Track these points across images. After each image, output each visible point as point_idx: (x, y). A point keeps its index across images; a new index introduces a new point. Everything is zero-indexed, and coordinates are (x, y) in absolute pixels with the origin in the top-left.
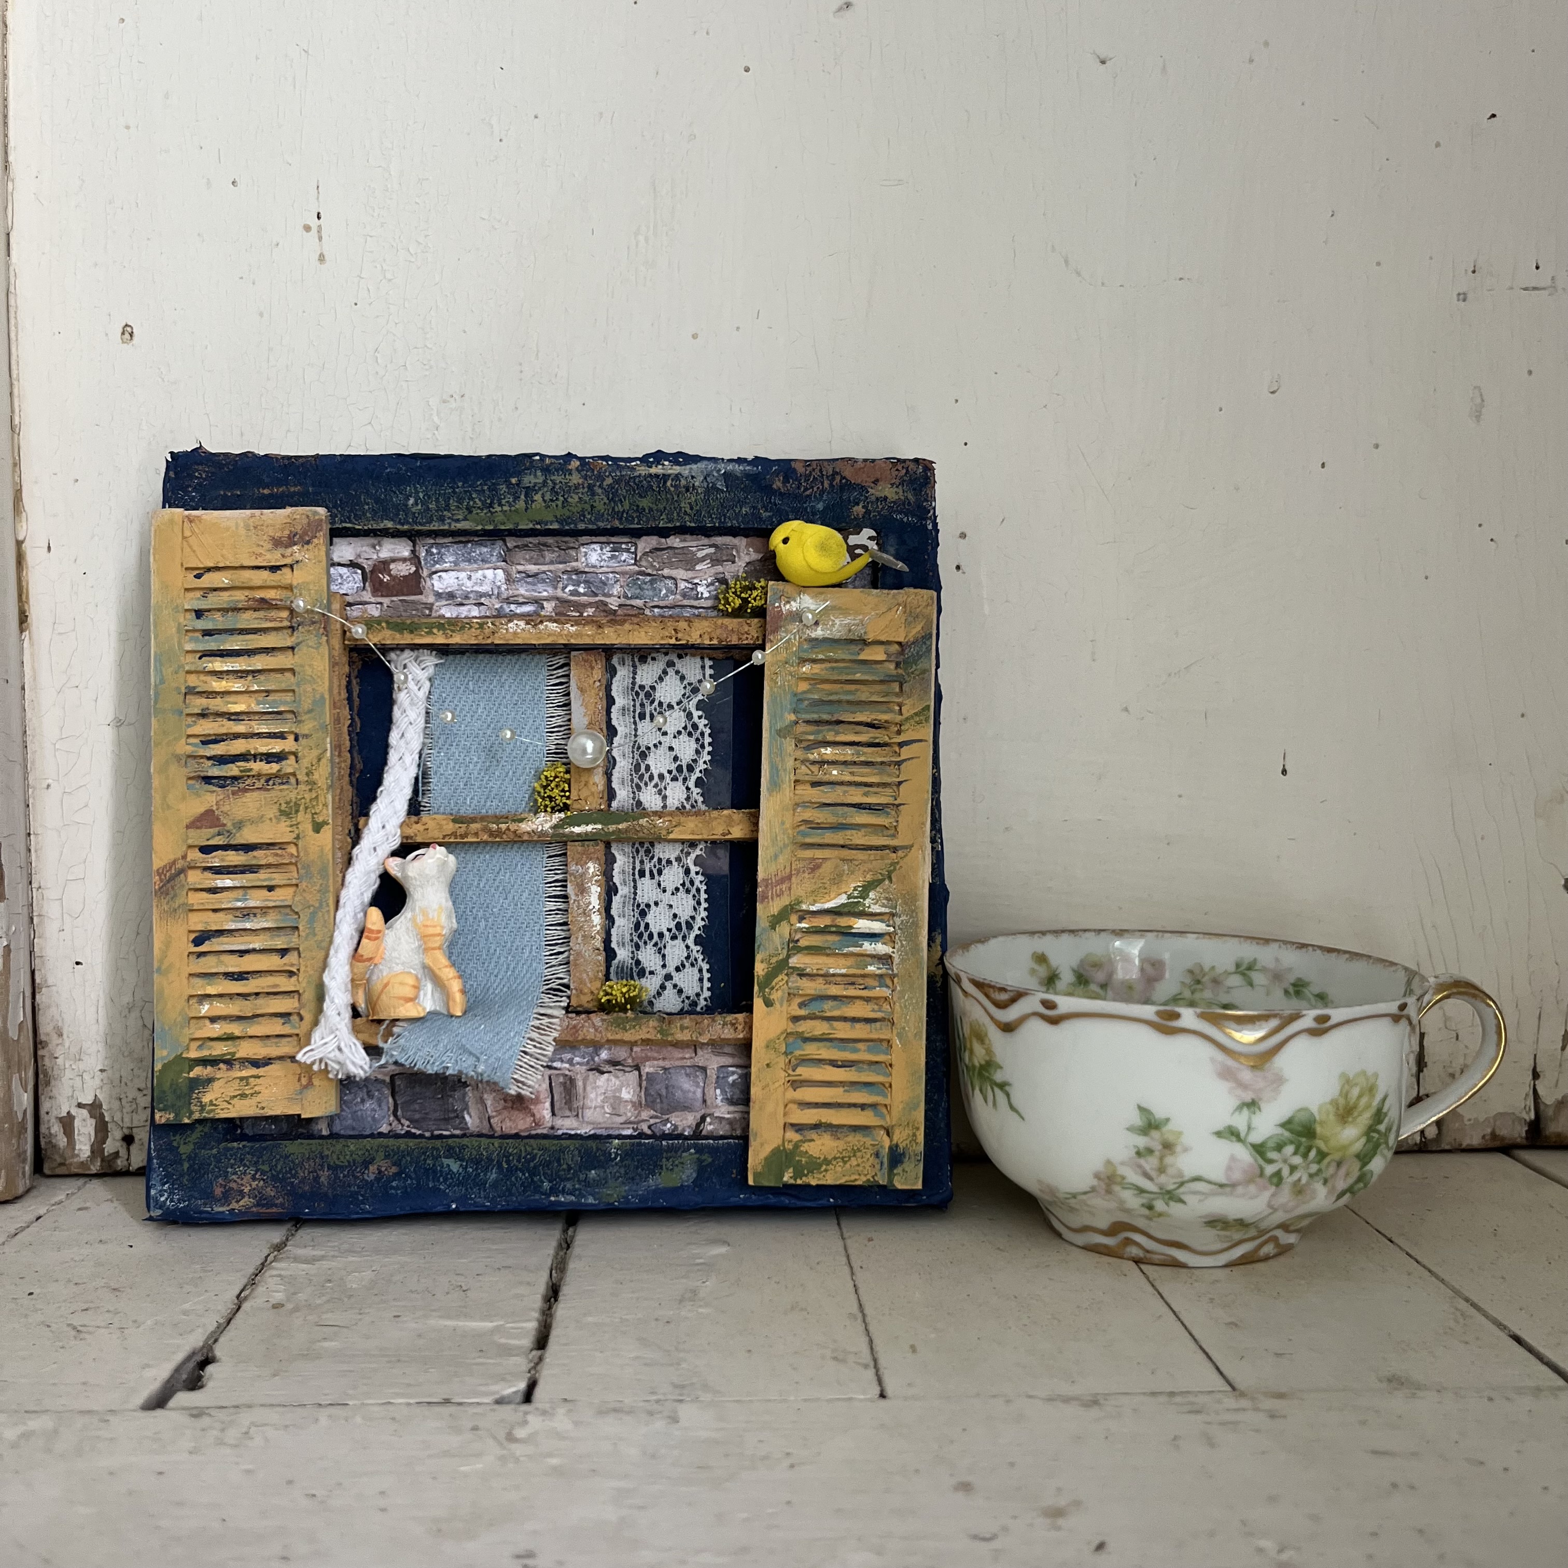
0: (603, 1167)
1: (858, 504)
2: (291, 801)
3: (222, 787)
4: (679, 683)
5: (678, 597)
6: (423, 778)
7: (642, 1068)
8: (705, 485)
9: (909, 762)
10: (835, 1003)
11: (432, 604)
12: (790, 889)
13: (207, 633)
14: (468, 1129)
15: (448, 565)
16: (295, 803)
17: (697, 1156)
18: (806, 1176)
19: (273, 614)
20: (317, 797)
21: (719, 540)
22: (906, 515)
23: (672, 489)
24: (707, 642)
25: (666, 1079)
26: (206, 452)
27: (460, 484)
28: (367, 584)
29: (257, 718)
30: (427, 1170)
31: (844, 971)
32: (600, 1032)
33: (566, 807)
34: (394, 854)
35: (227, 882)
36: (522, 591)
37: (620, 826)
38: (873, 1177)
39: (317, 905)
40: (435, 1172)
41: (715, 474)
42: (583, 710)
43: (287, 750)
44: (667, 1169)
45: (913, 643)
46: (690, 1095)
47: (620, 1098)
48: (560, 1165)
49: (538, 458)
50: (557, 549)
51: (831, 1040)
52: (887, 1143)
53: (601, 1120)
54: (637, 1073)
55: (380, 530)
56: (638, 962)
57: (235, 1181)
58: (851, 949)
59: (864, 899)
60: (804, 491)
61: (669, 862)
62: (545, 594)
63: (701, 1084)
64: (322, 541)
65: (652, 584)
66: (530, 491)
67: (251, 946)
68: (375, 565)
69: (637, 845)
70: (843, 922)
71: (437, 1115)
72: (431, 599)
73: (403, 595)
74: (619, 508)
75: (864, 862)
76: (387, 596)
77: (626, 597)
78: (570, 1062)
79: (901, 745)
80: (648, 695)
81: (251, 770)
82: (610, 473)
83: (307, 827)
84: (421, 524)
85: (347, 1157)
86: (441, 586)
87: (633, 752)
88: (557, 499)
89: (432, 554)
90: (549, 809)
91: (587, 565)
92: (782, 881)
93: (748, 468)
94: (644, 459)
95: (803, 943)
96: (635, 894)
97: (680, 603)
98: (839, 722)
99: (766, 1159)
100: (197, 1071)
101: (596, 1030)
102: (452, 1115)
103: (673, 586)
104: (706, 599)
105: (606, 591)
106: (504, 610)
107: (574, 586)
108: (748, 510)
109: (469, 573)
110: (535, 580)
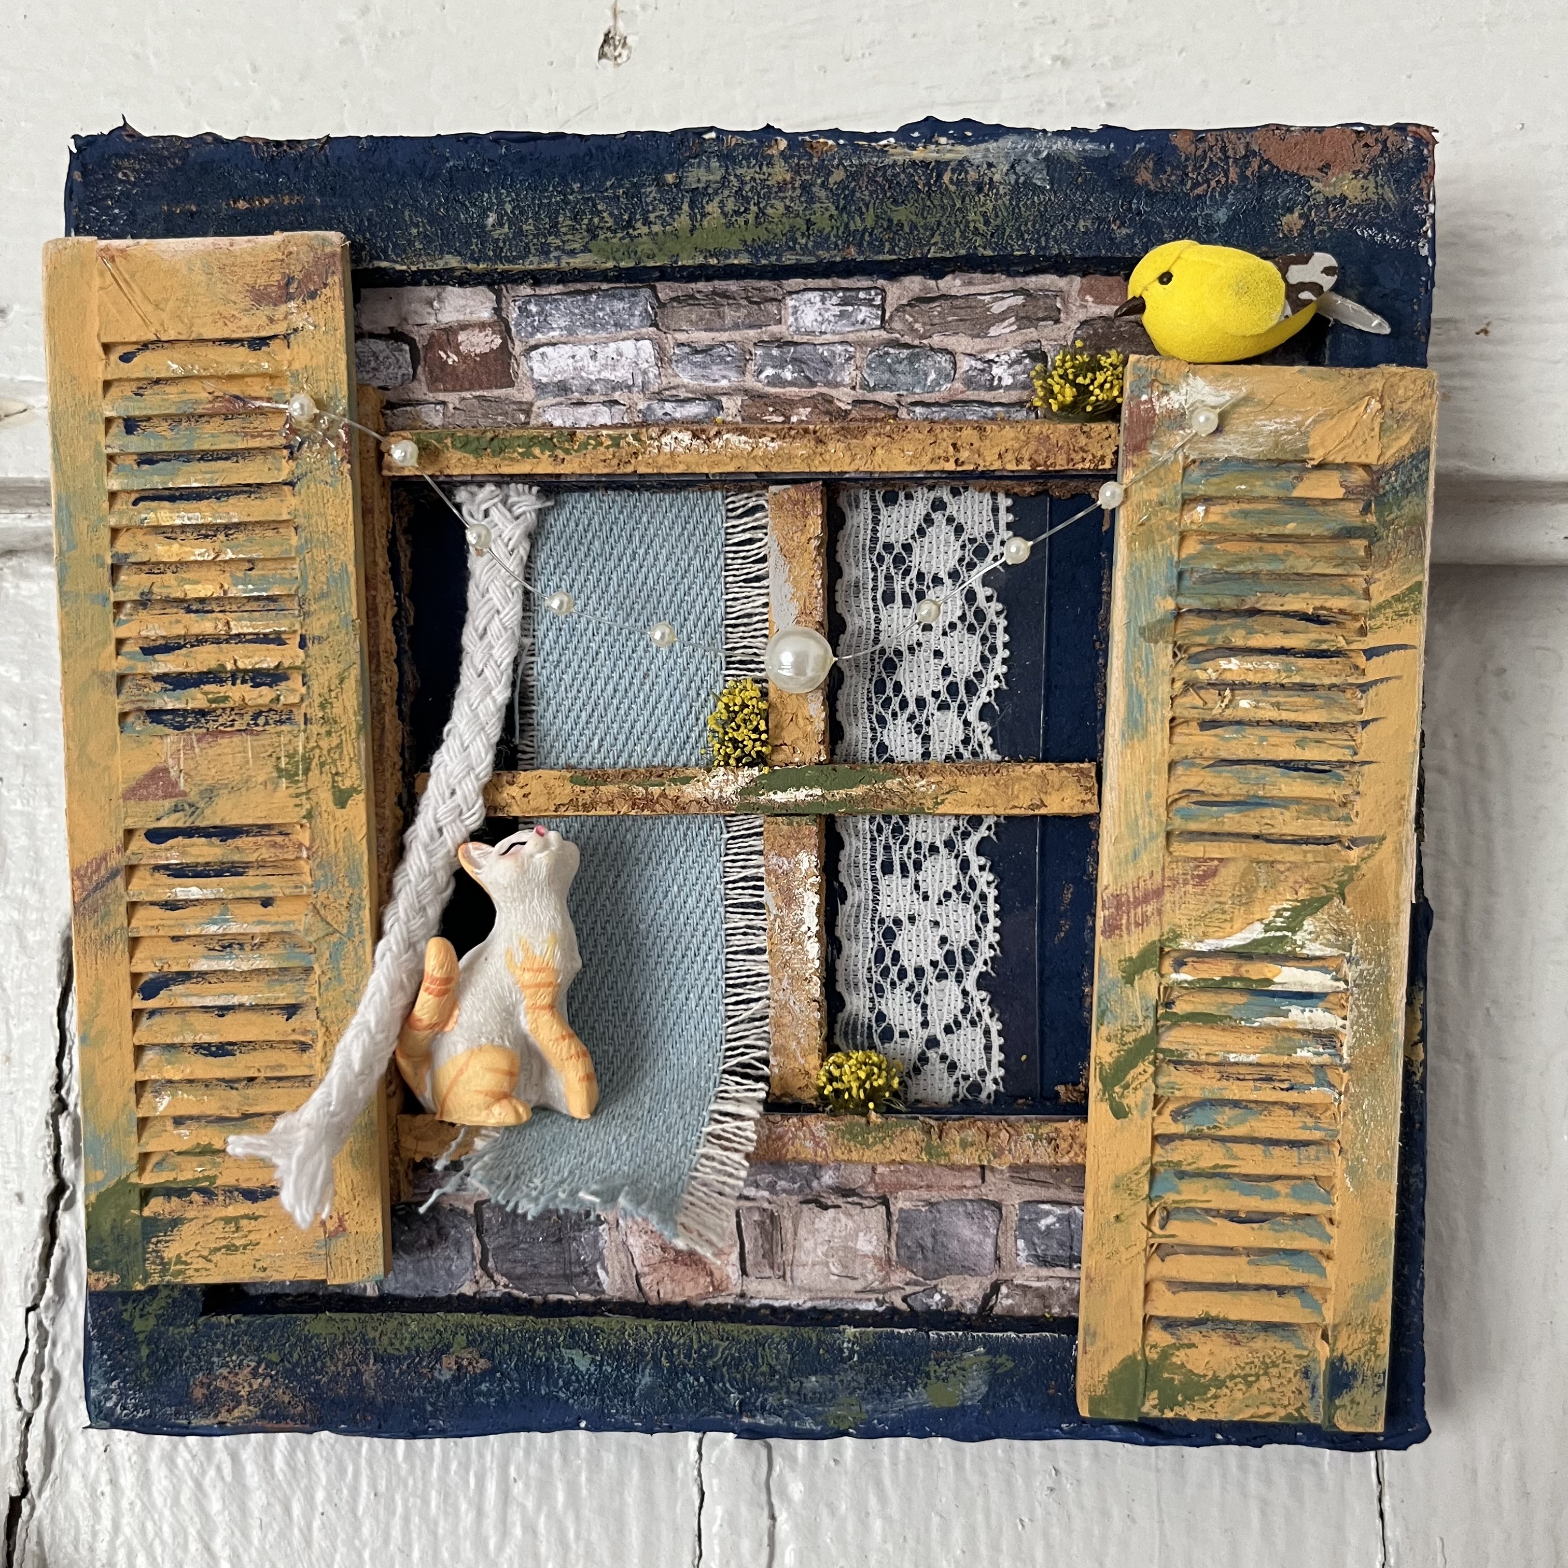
0: (830, 1372)
1: (1290, 210)
2: (296, 752)
3: (180, 727)
4: (953, 538)
5: (958, 385)
6: (521, 704)
7: (892, 1200)
8: (1013, 178)
9: (1381, 687)
10: (1237, 1111)
11: (531, 404)
12: (1160, 912)
13: (147, 459)
14: (603, 1292)
15: (556, 333)
16: (304, 758)
17: (988, 1358)
18: (1181, 1405)
19: (258, 423)
20: (339, 746)
21: (1033, 282)
22: (1381, 230)
23: (953, 188)
24: (1011, 467)
25: (934, 1220)
26: (134, 135)
27: (576, 186)
28: (420, 369)
29: (234, 608)
30: (536, 1367)
31: (1253, 1058)
32: (824, 1148)
33: (760, 760)
34: (475, 836)
35: (191, 890)
36: (685, 379)
37: (853, 792)
38: (1297, 1410)
39: (345, 931)
40: (549, 1371)
41: (1031, 159)
42: (788, 589)
43: (286, 664)
44: (937, 1378)
45: (1395, 467)
46: (974, 1248)
47: (855, 1251)
48: (757, 1366)
49: (713, 135)
50: (744, 302)
51: (1228, 1176)
52: (1324, 1351)
53: (823, 1287)
54: (882, 1209)
55: (437, 272)
56: (881, 1017)
57: (225, 1378)
58: (1268, 1020)
59: (1294, 932)
60: (1193, 188)
61: (933, 849)
62: (724, 383)
63: (993, 1231)
64: (337, 293)
65: (911, 363)
66: (698, 196)
67: (235, 1001)
68: (432, 335)
69: (879, 819)
70: (1255, 971)
71: (552, 1269)
72: (528, 394)
73: (481, 388)
74: (857, 224)
75: (1295, 866)
76: (454, 390)
77: (865, 386)
78: (771, 1187)
79: (1370, 653)
80: (898, 561)
81: (226, 698)
82: (841, 159)
83: (325, 797)
84: (510, 262)
85: (406, 1343)
86: (546, 371)
87: (872, 661)
88: (747, 210)
89: (529, 314)
90: (732, 762)
91: (798, 329)
92: (1146, 900)
93: (1090, 146)
94: (905, 134)
95: (1180, 1008)
96: (876, 901)
97: (960, 397)
98: (1254, 612)
99: (1111, 1375)
100: (156, 1206)
101: (817, 1144)
102: (577, 1270)
103: (949, 366)
104: (1008, 388)
105: (830, 377)
106: (653, 413)
107: (774, 367)
108: (1089, 224)
109: (593, 348)
110: (708, 359)
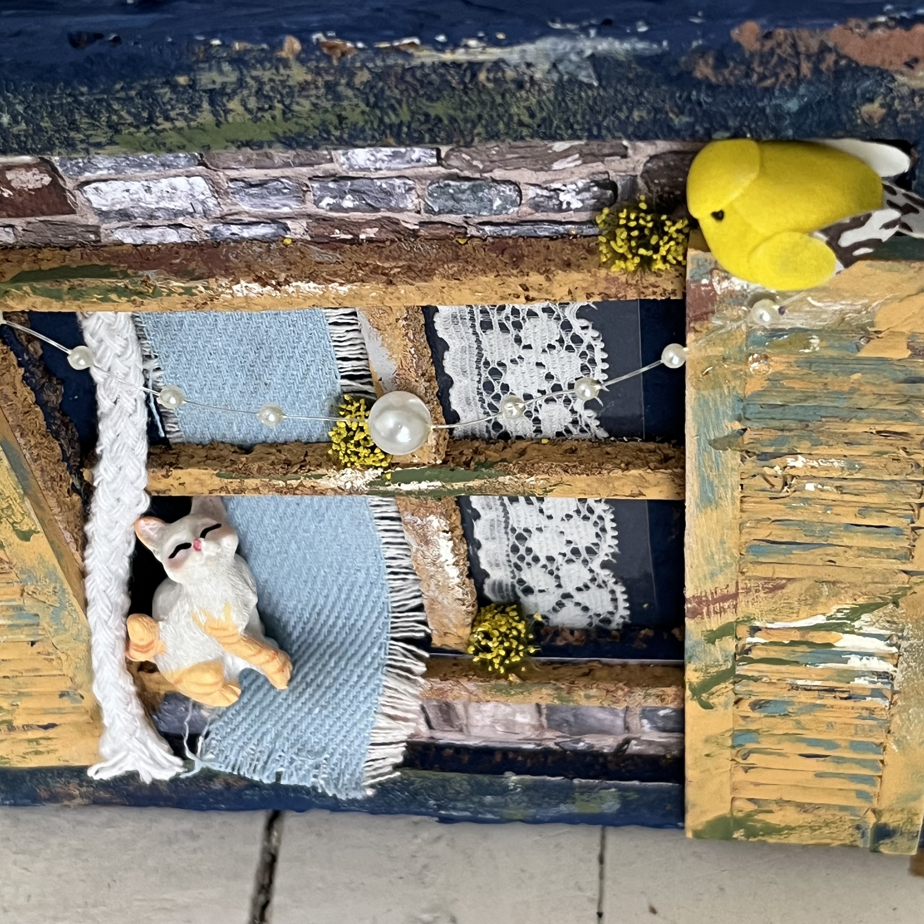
0: (501, 795)
1: (871, 100)
5: (525, 209)
8: (555, 76)
11: (98, 227)
12: (735, 607)
17: (620, 793)
18: (762, 836)
20: (10, 507)
23: (490, 85)
25: (573, 709)
27: (84, 89)
31: (817, 683)
32: (476, 695)
36: (245, 206)
37: (471, 484)
38: (851, 842)
39: (58, 605)
41: (574, 58)
44: (582, 800)
46: (607, 722)
47: (514, 721)
48: (446, 790)
49: (217, 42)
52: (872, 819)
53: (493, 736)
56: (521, 582)
58: (831, 665)
59: (853, 620)
60: (759, 81)
62: (286, 210)
63: (622, 715)
65: (474, 192)
66: (216, 96)
72: (93, 220)
73: (44, 214)
74: (391, 118)
76: (17, 217)
77: (430, 211)
83: (10, 535)
86: (104, 202)
87: (478, 368)
88: (271, 108)
89: (73, 158)
90: (357, 466)
91: (351, 167)
92: (723, 599)
93: (639, 46)
95: (757, 655)
97: (529, 218)
101: (470, 693)
103: (514, 195)
104: (577, 210)
105: (393, 204)
106: (220, 233)
107: (334, 198)
108: (644, 114)
109: (145, 183)
110: (265, 191)
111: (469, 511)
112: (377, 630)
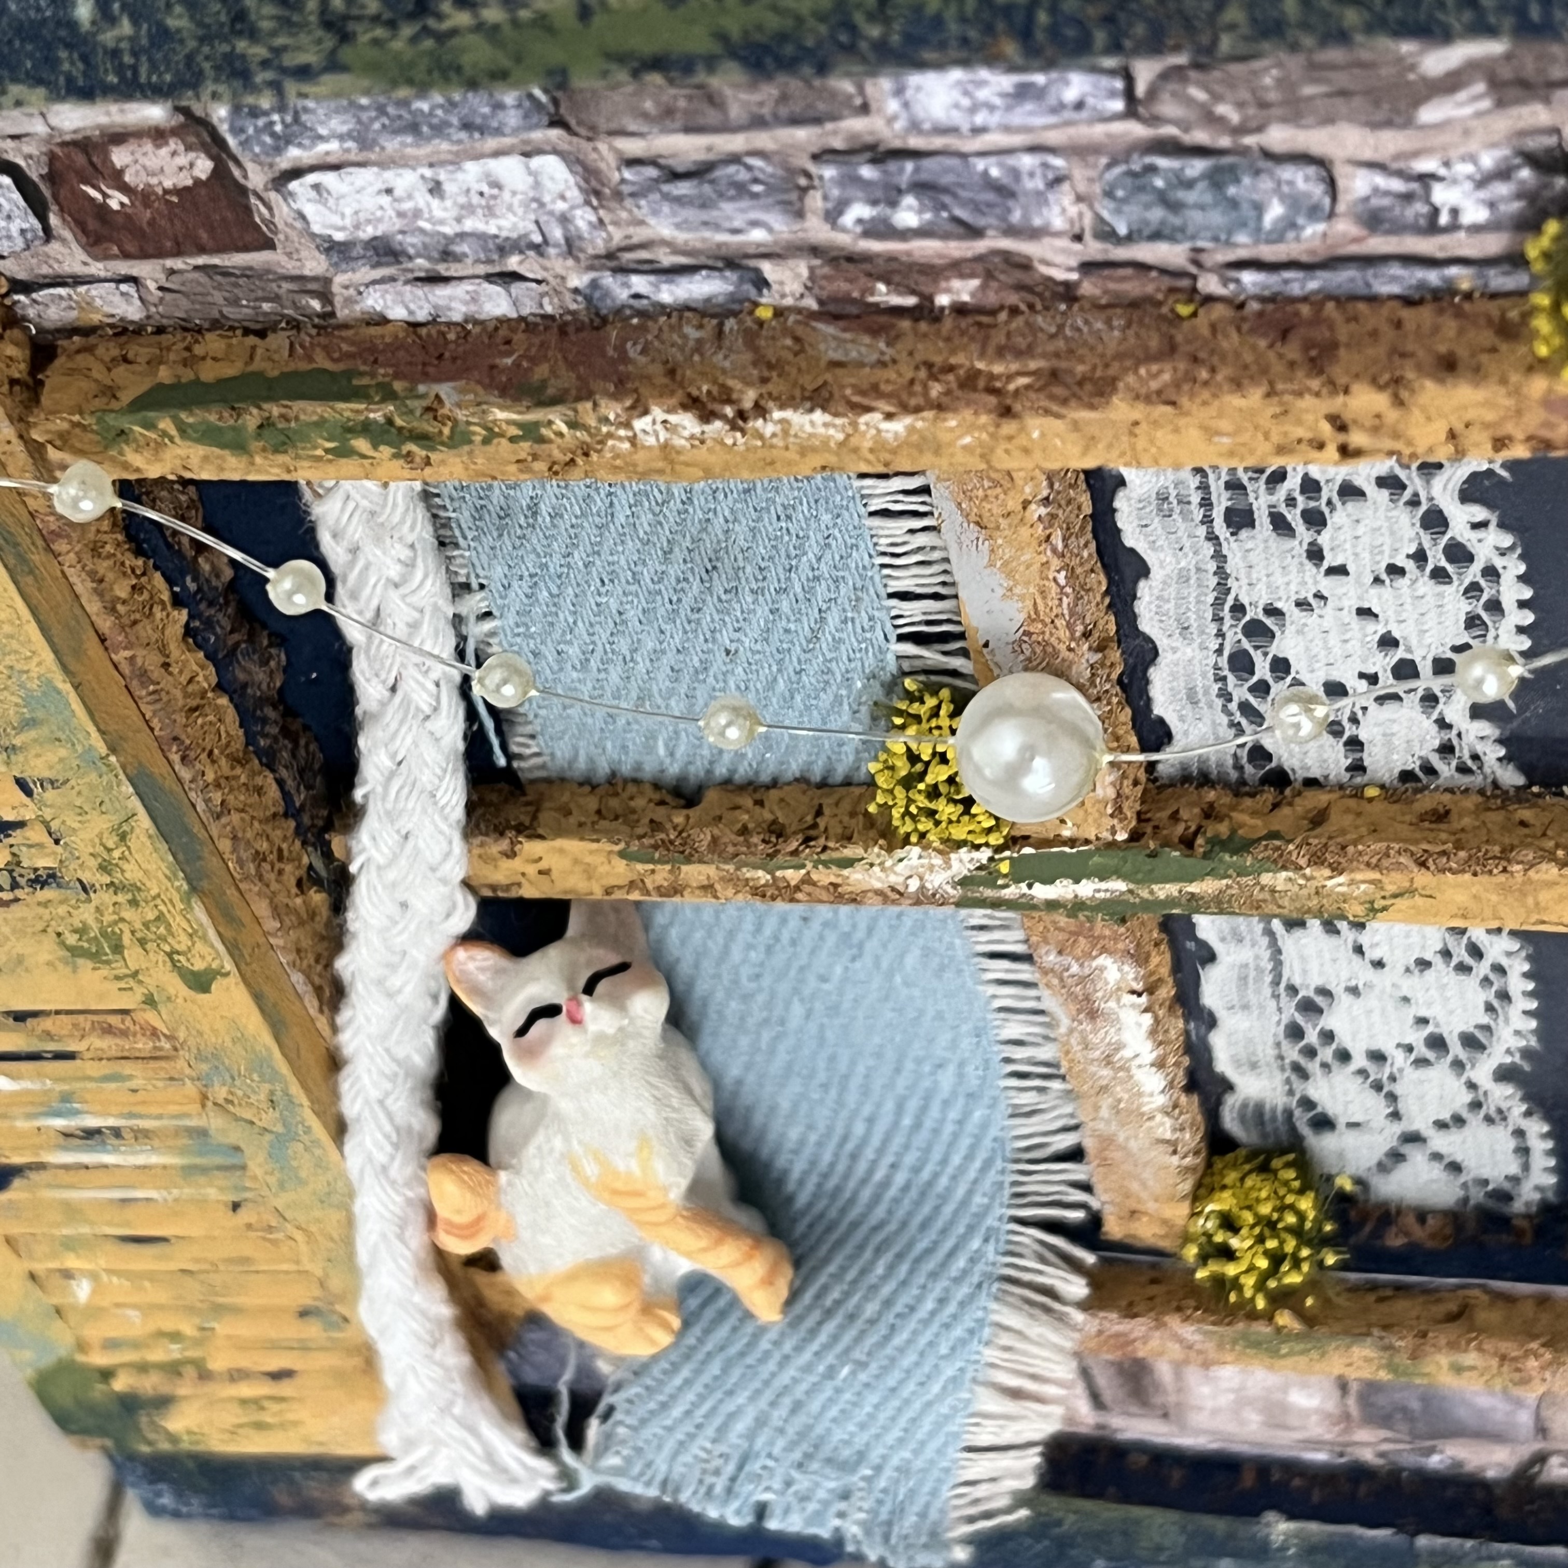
2: (86, 927)
5: (1344, 227)
11: (327, 281)
15: (333, 146)
16: (104, 932)
20: (161, 918)
28: (54, 220)
32: (1201, 1352)
36: (662, 228)
39: (280, 1130)
46: (1497, 1416)
47: (1284, 1403)
62: (758, 235)
63: (1530, 1403)
65: (1218, 185)
67: (139, 1194)
68: (48, 156)
73: (202, 250)
76: (145, 256)
77: (1107, 234)
83: (168, 979)
86: (336, 220)
89: (257, 108)
91: (915, 126)
97: (1353, 249)
100: (128, 1381)
101: (1188, 1347)
103: (1317, 191)
104: (1476, 229)
105: (1016, 216)
106: (607, 294)
107: (874, 203)
109: (428, 173)
110: (707, 189)
111: (1190, 945)
112: (979, 1200)
